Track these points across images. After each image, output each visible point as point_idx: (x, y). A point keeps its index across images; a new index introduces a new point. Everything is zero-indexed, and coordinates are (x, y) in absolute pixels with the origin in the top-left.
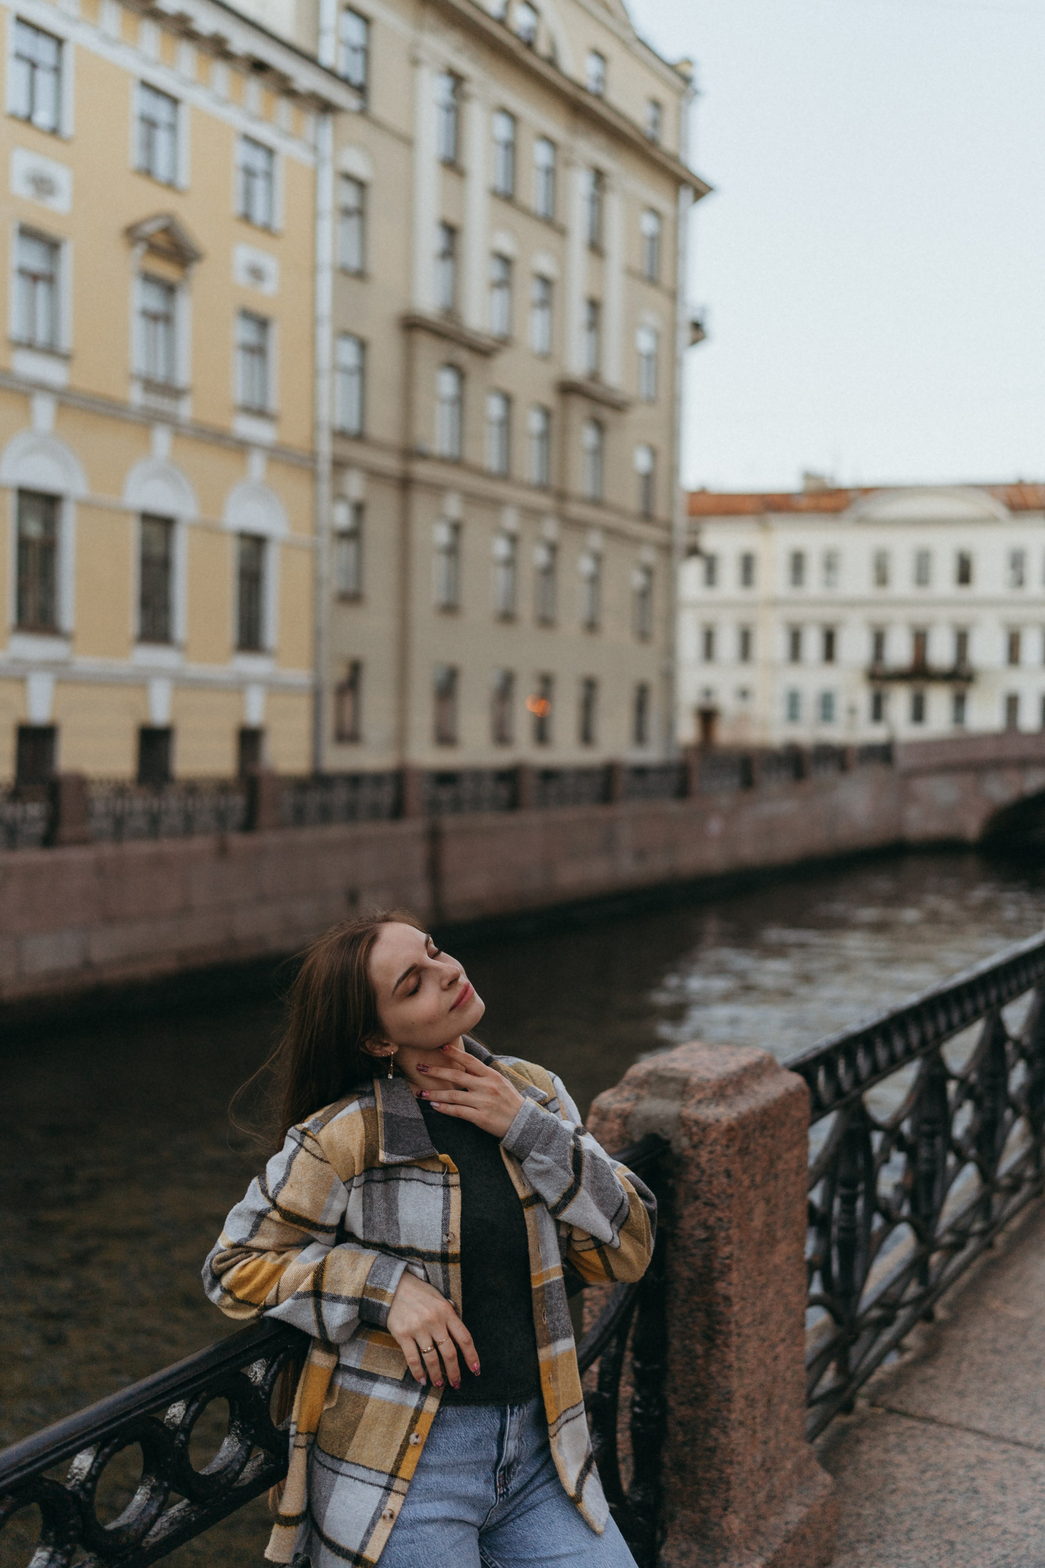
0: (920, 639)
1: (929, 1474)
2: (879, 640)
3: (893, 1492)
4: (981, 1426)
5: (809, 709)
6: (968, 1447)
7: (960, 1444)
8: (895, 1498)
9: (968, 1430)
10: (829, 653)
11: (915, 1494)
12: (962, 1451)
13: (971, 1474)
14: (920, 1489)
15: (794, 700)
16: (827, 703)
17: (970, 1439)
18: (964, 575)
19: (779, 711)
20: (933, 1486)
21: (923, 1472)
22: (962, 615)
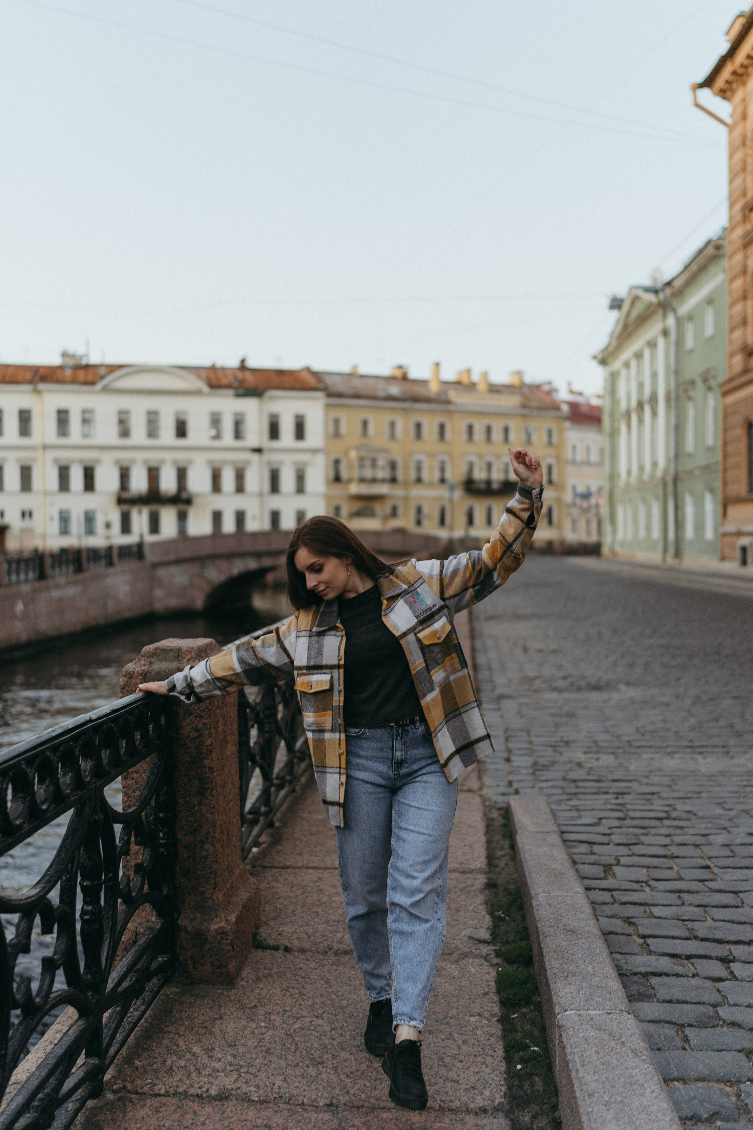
0: (153, 474)
1: (294, 889)
2: (124, 475)
3: (279, 898)
4: (315, 865)
5: (77, 525)
6: (311, 874)
7: (307, 874)
8: (280, 901)
9: (308, 868)
10: (89, 484)
11: (290, 897)
12: (308, 876)
13: (317, 884)
14: (292, 895)
15: (64, 519)
16: (89, 519)
17: (311, 871)
18: (181, 430)
19: (55, 527)
20: (299, 892)
21: (292, 888)
22: (181, 456)
